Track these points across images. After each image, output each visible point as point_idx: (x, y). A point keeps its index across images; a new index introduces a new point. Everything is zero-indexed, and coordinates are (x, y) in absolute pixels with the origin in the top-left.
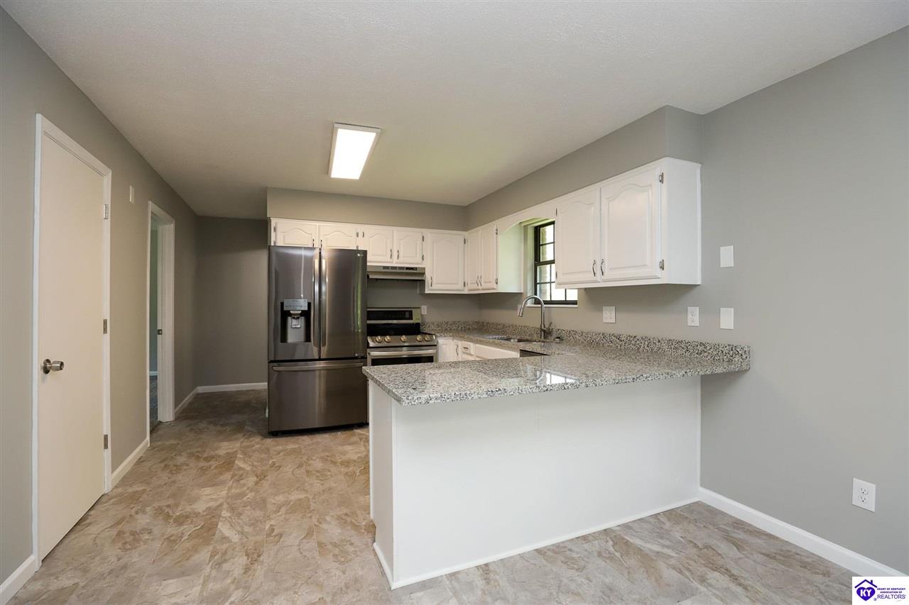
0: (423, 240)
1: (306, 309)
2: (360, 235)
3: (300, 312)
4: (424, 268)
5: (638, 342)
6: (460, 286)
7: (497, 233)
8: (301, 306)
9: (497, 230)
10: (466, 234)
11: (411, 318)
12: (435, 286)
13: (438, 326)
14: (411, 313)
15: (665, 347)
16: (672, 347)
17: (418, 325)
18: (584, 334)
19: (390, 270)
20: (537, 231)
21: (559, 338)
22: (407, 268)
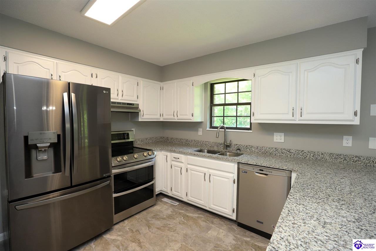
0: (138, 86)
1: (56, 141)
2: (94, 76)
3: (49, 144)
4: (138, 104)
5: (304, 154)
6: (158, 116)
7: (193, 85)
8: (50, 139)
9: (193, 83)
10: (162, 84)
11: (128, 138)
12: (145, 117)
13: (142, 141)
14: (128, 134)
15: (328, 158)
16: (333, 157)
17: (132, 142)
18: (259, 148)
19: (121, 105)
20: (212, 86)
21: (239, 150)
22: (128, 104)
